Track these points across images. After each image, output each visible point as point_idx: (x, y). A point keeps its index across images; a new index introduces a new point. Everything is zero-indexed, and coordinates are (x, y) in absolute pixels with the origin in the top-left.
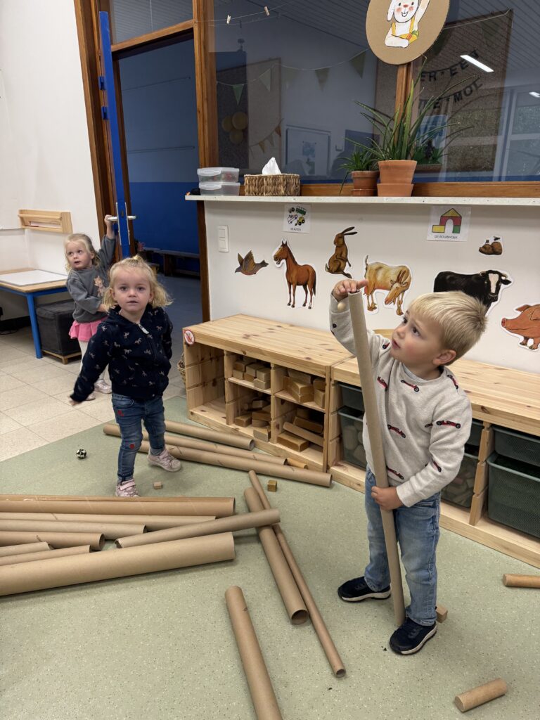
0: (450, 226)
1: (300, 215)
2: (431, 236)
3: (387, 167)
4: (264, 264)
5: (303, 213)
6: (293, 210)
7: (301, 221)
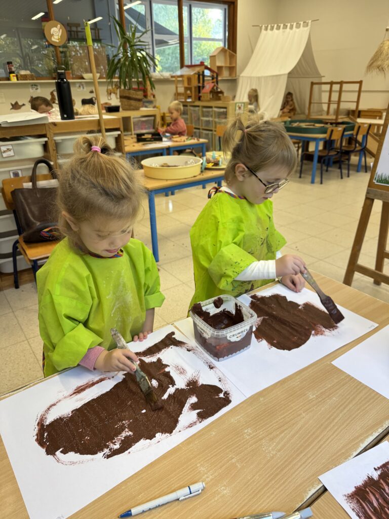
0: (81, 87)
1: (36, 87)
4: (24, 105)
5: (37, 86)
6: (32, 85)
7: (37, 89)
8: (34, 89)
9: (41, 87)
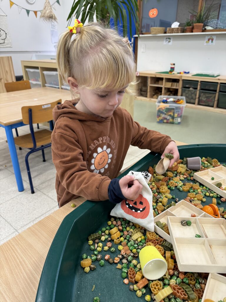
0: (210, 41)
1: (169, 40)
2: (205, 44)
3: (196, 25)
6: (167, 38)
7: (169, 42)
8: (167, 42)
9: (173, 40)
